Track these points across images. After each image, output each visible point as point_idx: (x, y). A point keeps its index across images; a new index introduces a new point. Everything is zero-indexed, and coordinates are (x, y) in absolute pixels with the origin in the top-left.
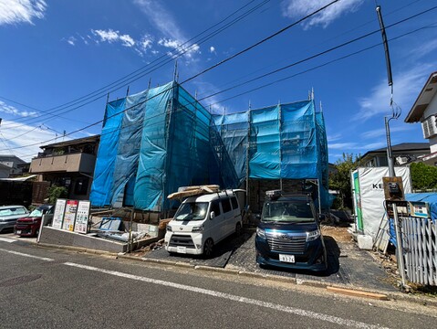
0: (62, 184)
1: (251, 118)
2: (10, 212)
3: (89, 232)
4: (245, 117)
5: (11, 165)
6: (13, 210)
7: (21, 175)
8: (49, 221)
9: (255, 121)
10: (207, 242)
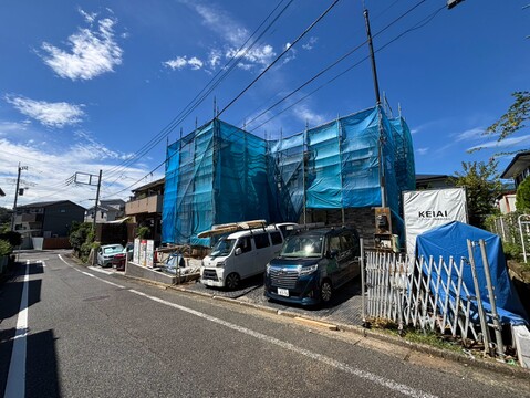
0: (148, 224)
1: (308, 140)
2: (112, 250)
3: (155, 266)
4: (300, 140)
5: (118, 207)
6: (114, 248)
7: (121, 218)
8: (131, 258)
9: (312, 143)
10: (227, 278)
